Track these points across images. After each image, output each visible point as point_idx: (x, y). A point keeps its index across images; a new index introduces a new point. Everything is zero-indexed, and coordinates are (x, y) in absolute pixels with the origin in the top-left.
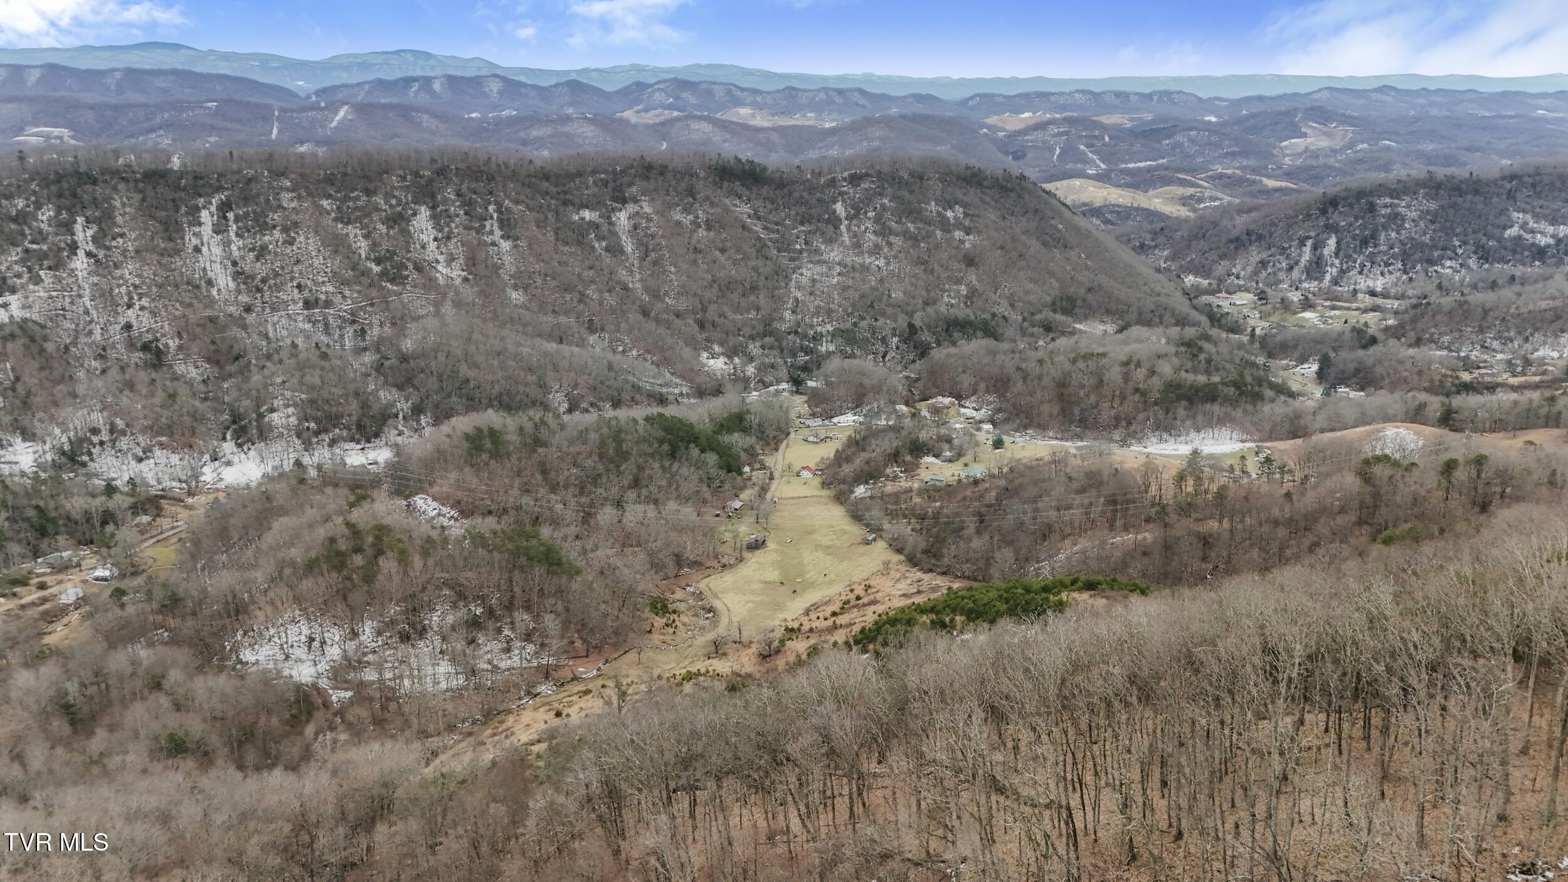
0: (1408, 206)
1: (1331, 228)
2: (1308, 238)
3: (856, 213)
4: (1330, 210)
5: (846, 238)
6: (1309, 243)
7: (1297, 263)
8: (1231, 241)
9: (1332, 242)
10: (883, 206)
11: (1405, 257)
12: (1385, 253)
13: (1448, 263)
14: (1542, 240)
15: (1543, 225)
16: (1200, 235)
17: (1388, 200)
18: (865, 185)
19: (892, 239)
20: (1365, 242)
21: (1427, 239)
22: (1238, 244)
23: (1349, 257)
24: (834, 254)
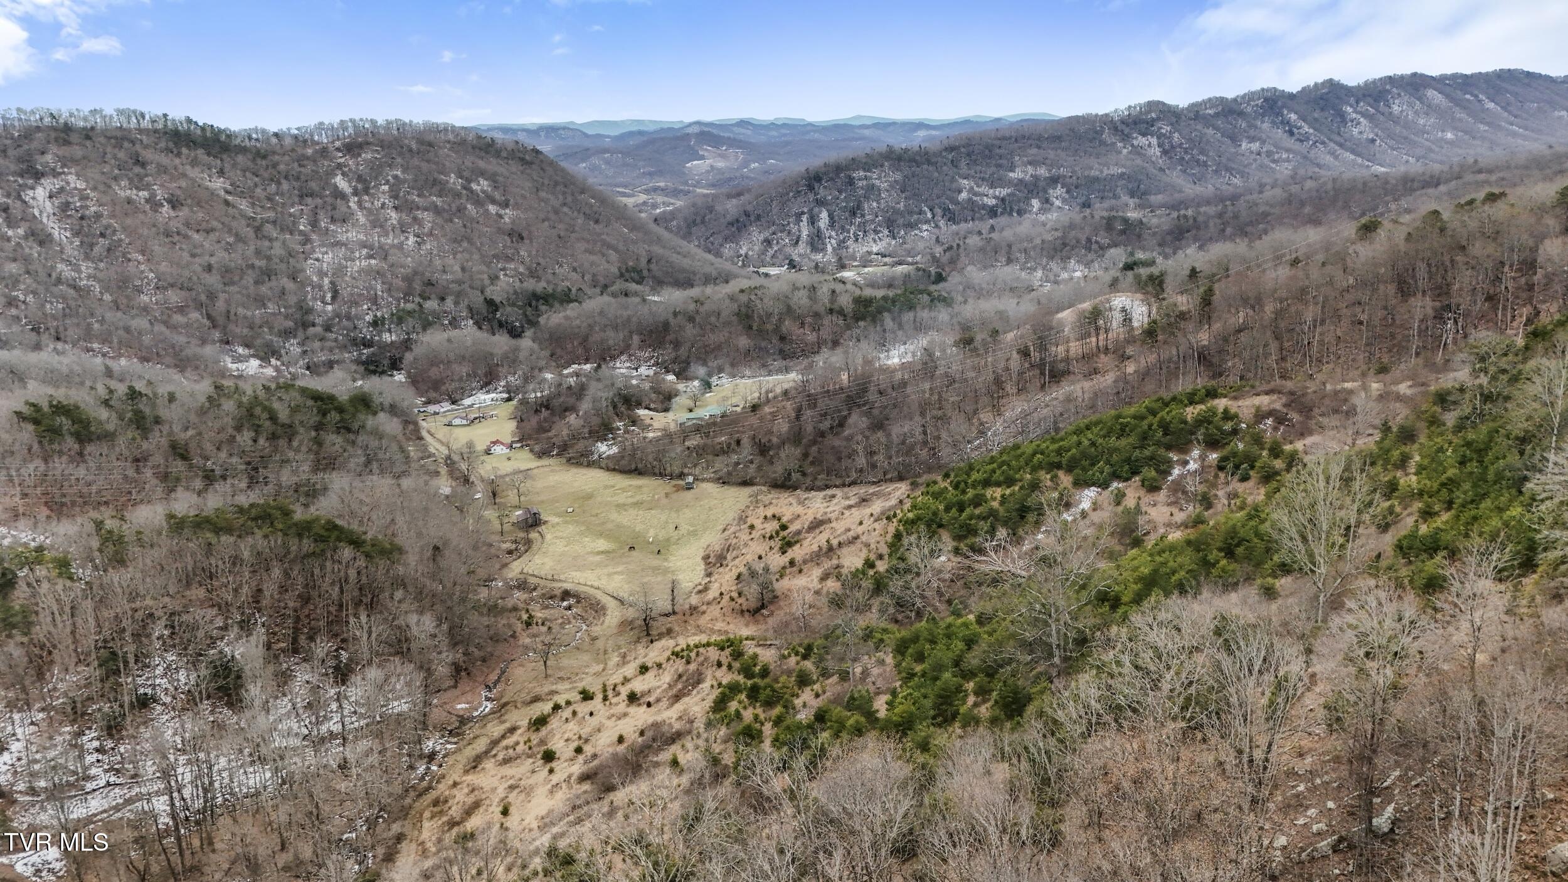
0: (879, 178)
1: (821, 203)
2: (803, 213)
3: (364, 187)
4: (816, 185)
5: (361, 218)
6: (805, 218)
7: (798, 238)
8: (732, 224)
9: (824, 215)
10: (396, 177)
11: (890, 224)
12: (873, 221)
13: (925, 227)
14: (991, 202)
15: (983, 189)
16: (698, 220)
17: (862, 173)
18: (367, 155)
19: (419, 214)
20: (853, 214)
21: (901, 206)
22: (738, 226)
23: (843, 228)
24: (353, 235)
